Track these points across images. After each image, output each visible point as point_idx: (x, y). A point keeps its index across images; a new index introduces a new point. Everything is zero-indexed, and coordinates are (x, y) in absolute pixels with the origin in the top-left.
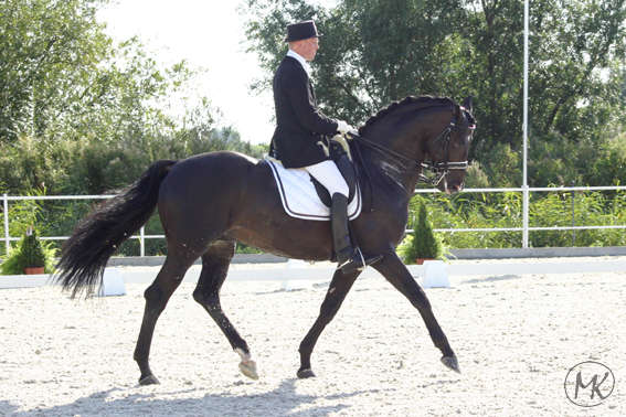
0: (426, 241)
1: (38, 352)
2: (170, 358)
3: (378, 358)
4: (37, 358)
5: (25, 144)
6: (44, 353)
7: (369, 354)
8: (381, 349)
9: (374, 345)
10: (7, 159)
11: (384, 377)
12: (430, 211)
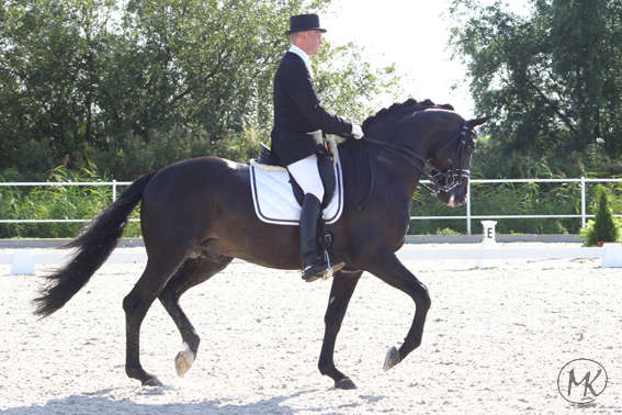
0: (606, 225)
1: (259, 321)
2: (376, 327)
3: (561, 330)
4: (258, 325)
5: (249, 135)
6: (265, 321)
7: (553, 327)
8: (565, 322)
9: (557, 318)
10: (234, 148)
11: (566, 348)
12: (610, 198)
